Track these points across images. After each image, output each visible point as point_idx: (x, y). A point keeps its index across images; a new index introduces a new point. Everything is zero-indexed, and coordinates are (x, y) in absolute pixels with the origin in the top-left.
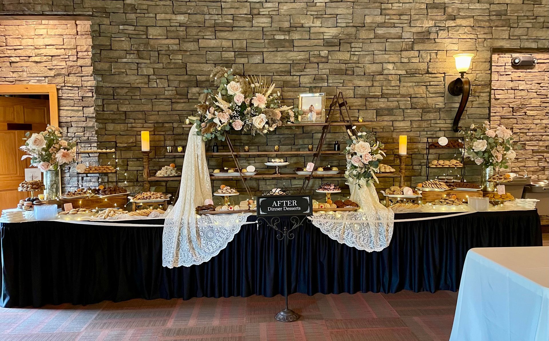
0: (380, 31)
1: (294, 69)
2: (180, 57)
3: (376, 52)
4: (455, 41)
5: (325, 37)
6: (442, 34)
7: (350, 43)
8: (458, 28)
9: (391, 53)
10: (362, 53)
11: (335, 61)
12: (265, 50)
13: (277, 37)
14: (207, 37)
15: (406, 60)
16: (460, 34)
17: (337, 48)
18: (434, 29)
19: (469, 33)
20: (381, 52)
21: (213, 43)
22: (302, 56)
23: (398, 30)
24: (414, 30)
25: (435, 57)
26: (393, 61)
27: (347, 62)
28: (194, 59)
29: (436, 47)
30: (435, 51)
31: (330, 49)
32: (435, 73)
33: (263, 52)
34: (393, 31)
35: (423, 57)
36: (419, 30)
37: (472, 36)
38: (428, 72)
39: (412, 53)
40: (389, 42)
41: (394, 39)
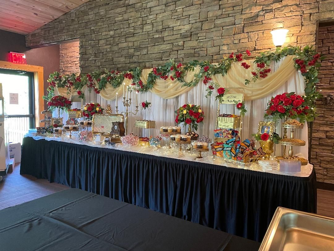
0: (218, 22)
1: (164, 56)
2: (111, 55)
3: (214, 38)
4: (280, 20)
5: (181, 32)
6: (268, 16)
7: (197, 34)
8: (284, 8)
9: (226, 37)
10: (205, 40)
11: (188, 48)
12: (149, 45)
13: (155, 37)
14: (122, 42)
15: (236, 42)
16: (286, 13)
17: (189, 39)
18: (261, 13)
19: (294, 11)
20: (218, 38)
21: (124, 45)
22: (168, 47)
23: (231, 19)
24: (244, 17)
25: (262, 36)
26: (227, 44)
27: (195, 48)
28: (117, 55)
29: (262, 27)
30: (261, 31)
31: (185, 40)
32: (261, 49)
33: (148, 47)
34: (227, 20)
35: (251, 37)
36: (249, 16)
37: (298, 13)
38: (255, 50)
39: (242, 35)
40: (224, 29)
41: (229, 26)
